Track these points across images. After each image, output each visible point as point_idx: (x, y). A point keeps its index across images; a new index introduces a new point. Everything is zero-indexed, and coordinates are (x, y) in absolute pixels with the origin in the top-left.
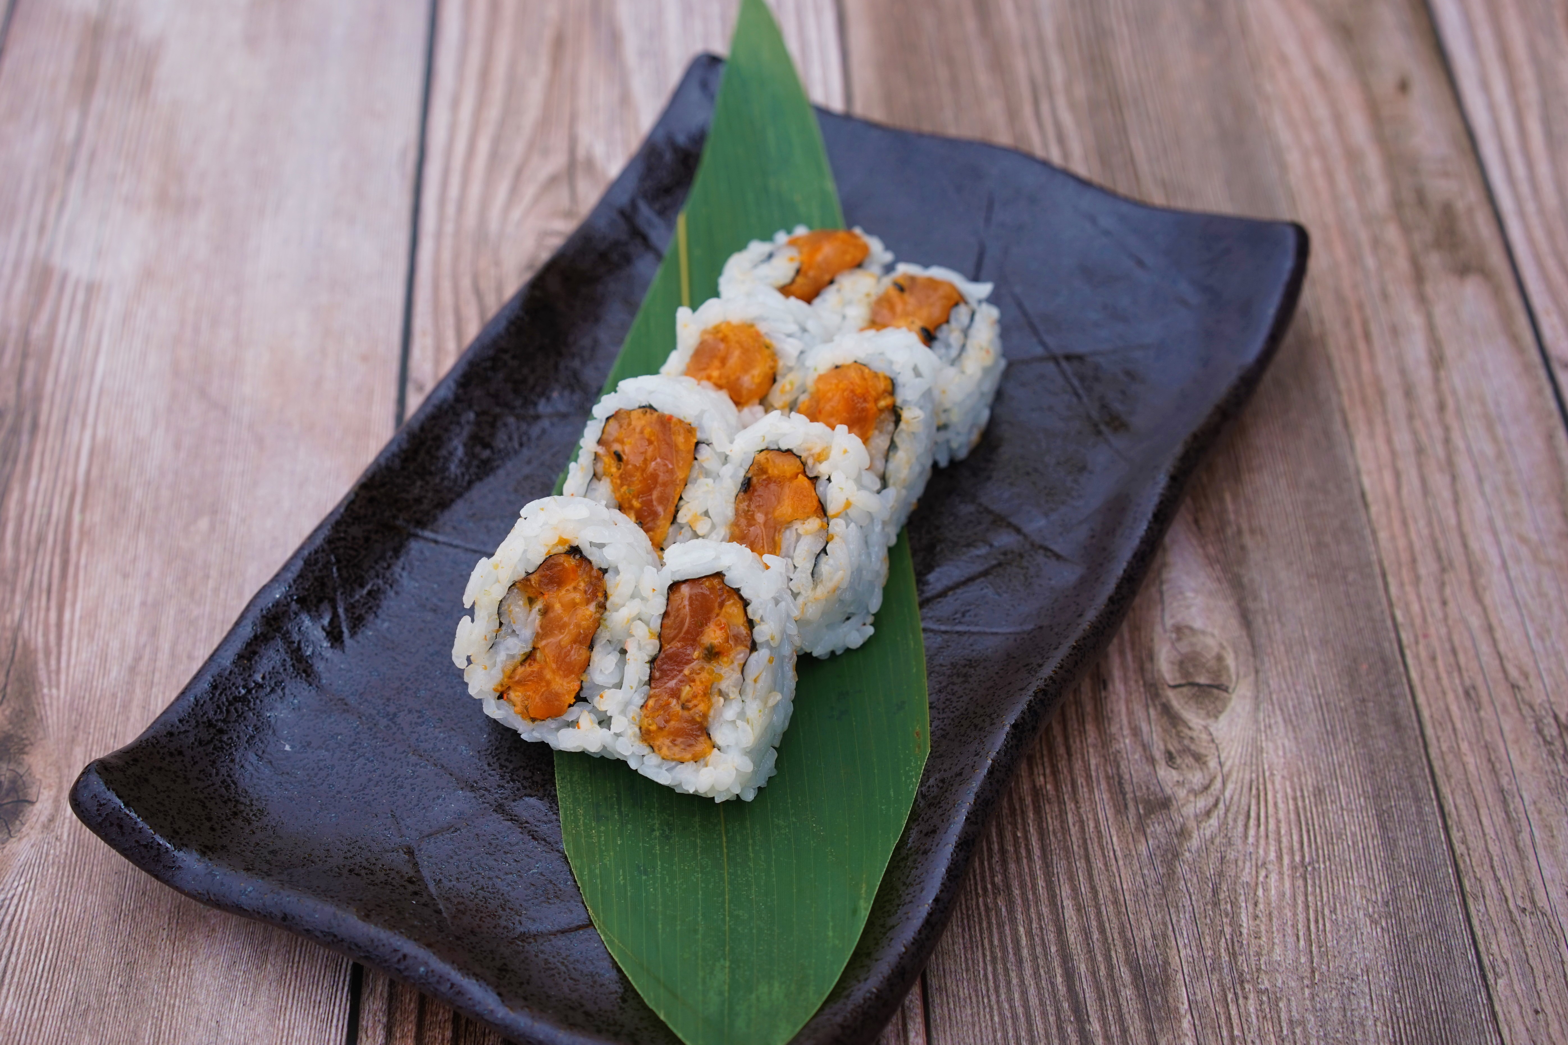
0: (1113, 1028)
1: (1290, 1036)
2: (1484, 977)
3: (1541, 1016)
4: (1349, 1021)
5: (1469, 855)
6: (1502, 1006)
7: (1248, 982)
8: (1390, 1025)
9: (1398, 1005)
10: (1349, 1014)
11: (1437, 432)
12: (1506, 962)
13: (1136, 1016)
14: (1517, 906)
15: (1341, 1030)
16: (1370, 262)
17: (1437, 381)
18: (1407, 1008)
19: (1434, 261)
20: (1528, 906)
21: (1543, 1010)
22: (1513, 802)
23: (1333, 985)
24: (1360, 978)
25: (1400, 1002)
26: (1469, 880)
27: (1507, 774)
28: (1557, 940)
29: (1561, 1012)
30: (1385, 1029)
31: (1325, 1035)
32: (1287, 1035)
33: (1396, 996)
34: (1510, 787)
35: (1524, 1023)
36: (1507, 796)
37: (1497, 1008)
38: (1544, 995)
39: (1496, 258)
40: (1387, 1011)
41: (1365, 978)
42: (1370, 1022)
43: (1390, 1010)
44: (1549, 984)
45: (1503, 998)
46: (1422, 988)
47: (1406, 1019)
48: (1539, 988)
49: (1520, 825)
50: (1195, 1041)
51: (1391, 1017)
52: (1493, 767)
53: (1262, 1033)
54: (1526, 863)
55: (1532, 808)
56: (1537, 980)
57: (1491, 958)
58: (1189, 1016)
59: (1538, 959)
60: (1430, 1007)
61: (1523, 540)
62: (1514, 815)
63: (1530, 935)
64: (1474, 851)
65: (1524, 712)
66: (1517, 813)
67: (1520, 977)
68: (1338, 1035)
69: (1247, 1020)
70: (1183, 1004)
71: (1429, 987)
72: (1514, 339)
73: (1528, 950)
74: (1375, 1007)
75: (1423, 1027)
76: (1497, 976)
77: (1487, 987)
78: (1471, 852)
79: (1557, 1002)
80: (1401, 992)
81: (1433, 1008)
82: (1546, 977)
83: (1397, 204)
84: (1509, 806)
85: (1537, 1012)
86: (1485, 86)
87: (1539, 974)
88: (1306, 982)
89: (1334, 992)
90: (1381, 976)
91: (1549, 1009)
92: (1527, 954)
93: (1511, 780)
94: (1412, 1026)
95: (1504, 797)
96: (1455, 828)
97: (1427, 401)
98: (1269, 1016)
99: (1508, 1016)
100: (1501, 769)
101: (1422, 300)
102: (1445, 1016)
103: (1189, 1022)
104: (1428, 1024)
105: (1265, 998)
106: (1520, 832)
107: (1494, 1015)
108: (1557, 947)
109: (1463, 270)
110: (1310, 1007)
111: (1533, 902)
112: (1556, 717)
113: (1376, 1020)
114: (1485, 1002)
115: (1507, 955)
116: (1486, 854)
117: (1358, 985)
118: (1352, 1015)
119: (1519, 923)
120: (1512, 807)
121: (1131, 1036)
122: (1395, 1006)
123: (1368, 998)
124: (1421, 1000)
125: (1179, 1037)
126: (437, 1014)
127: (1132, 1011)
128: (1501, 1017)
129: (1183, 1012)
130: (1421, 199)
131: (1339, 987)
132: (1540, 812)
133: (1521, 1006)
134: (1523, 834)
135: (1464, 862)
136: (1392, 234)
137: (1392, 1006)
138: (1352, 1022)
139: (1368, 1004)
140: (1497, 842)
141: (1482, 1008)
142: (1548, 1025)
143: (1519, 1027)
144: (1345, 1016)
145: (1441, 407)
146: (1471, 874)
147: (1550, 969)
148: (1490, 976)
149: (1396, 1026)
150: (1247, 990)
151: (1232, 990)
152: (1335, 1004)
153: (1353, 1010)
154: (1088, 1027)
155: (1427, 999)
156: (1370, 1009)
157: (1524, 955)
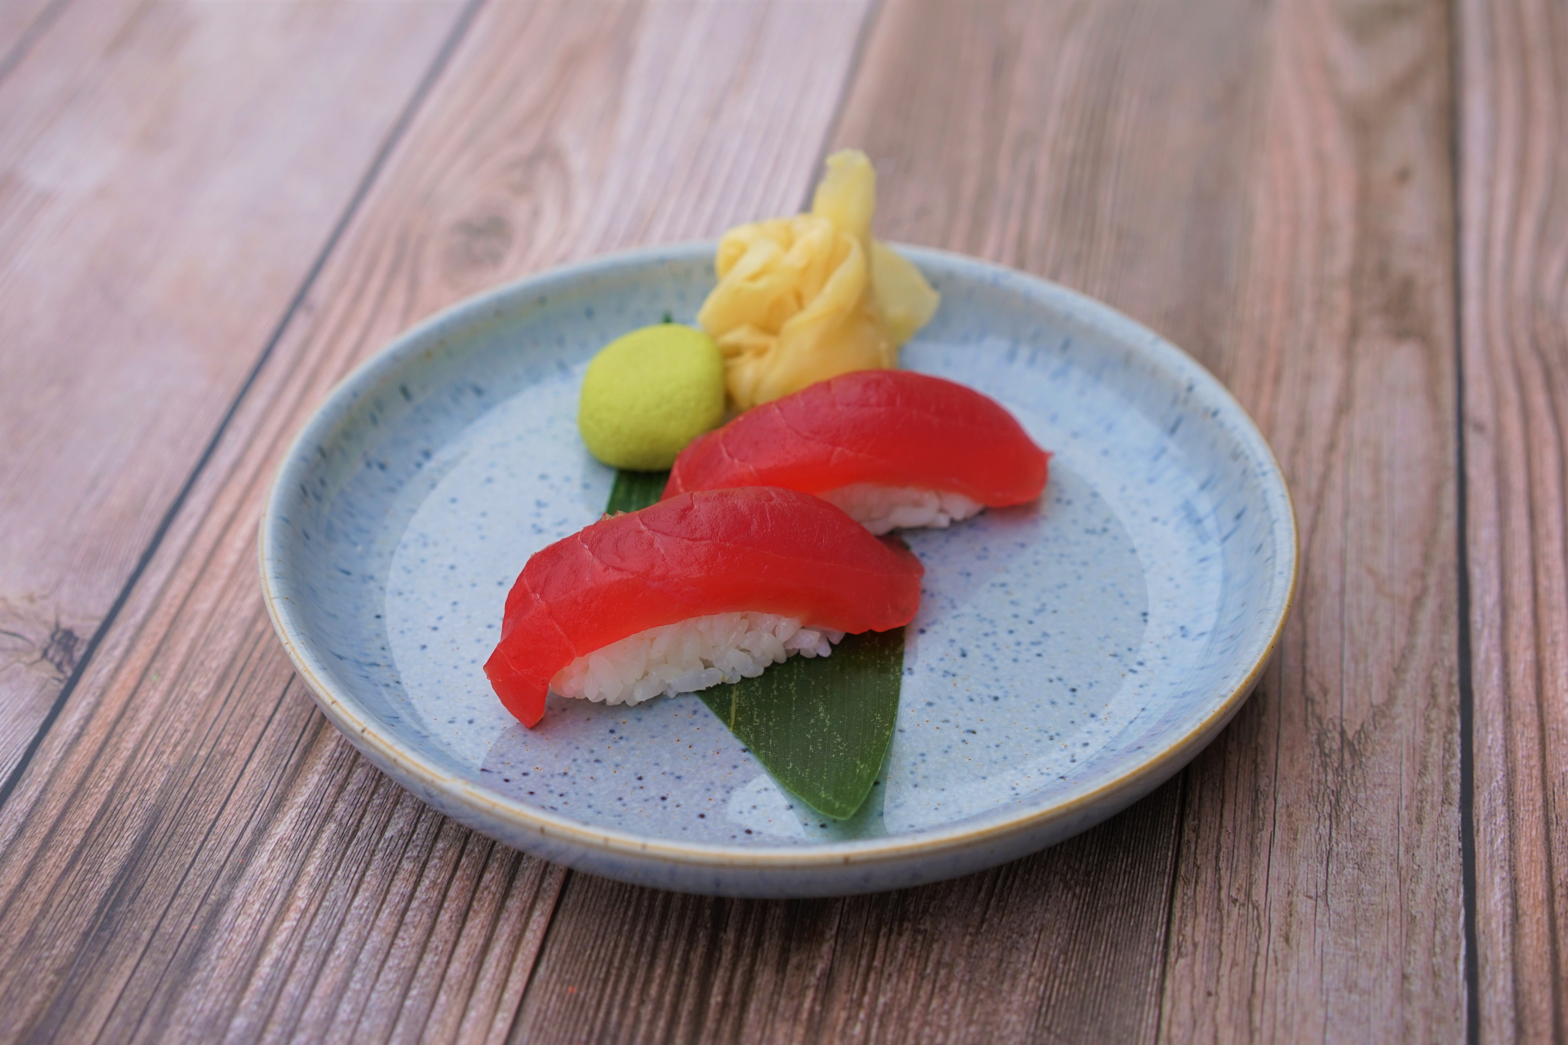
0: (748, 940)
1: (932, 976)
2: (1165, 955)
3: (1212, 999)
4: (1001, 972)
5: (1196, 843)
6: (1174, 983)
7: (909, 920)
8: (1044, 982)
9: (1061, 965)
10: (1004, 965)
11: (1318, 468)
12: (1195, 945)
13: (777, 933)
14: (1229, 896)
15: (989, 978)
16: (1307, 316)
17: (1335, 426)
18: (1069, 970)
19: (1375, 324)
20: (1242, 898)
21: (1217, 993)
22: (1265, 803)
23: (999, 937)
24: (1031, 935)
25: (1064, 963)
26: (1187, 865)
27: (1267, 777)
28: (1260, 933)
29: (1236, 997)
30: (1037, 984)
31: (970, 980)
32: (929, 975)
33: (1062, 958)
34: (1266, 789)
35: (1191, 1002)
36: (1260, 796)
37: (1168, 984)
38: (1224, 981)
39: (1443, 330)
40: (1047, 970)
41: (1036, 936)
42: (1024, 976)
43: (1050, 969)
44: (1234, 971)
45: (1178, 976)
46: (1093, 953)
47: (1064, 979)
48: (1221, 972)
49: (1263, 824)
50: (829, 964)
51: (1049, 975)
52: (1256, 767)
53: (903, 968)
54: (1255, 859)
55: (1283, 811)
56: (1223, 965)
57: (1181, 938)
58: (832, 942)
59: (1232, 947)
60: (1095, 972)
61: (1371, 572)
62: (1261, 813)
63: (1232, 925)
64: (1204, 839)
65: (1310, 724)
66: (1264, 813)
67: (1205, 960)
68: (985, 983)
69: (892, 955)
70: (831, 929)
71: (1101, 955)
72: (1434, 400)
73: (1224, 937)
74: (1035, 964)
75: (1079, 990)
76: (1180, 955)
77: (1165, 964)
78: (1199, 841)
79: (1236, 988)
80: (1069, 954)
81: (1097, 973)
82: (1234, 964)
83: (1356, 272)
84: (1258, 805)
85: (1209, 994)
86: (1490, 184)
87: (1227, 961)
88: (971, 930)
89: (996, 944)
90: (1054, 937)
91: (1224, 994)
92: (1221, 941)
93: (1270, 783)
94: (1068, 987)
95: (1257, 797)
96: (1191, 816)
97: (1318, 439)
98: (917, 954)
99: (1176, 993)
100: (1264, 771)
101: (1349, 355)
102: (1107, 982)
103: (830, 947)
104: (1086, 987)
105: (920, 938)
106: (1260, 830)
107: (1161, 990)
108: (1257, 939)
109: (1401, 335)
110: (965, 953)
111: (1248, 895)
112: (1343, 733)
113: (1031, 975)
114: (1157, 976)
115: (1199, 938)
116: (1215, 844)
117: (1025, 942)
118: (1007, 967)
119: (1225, 912)
120: (1261, 806)
121: (763, 950)
122: (1057, 966)
123: (1031, 954)
124: (1087, 965)
125: (814, 958)
126: (74, 823)
127: (774, 928)
128: (1168, 992)
129: (827, 936)
130: (1383, 271)
131: (1005, 940)
132: (1290, 815)
133: (1194, 987)
134: (1264, 833)
135: (1189, 848)
136: (1341, 298)
137: (1054, 965)
138: (1005, 974)
139: (1029, 960)
140: (1232, 837)
141: (1150, 982)
142: (1216, 1006)
143: (1184, 1006)
144: (999, 966)
145: (1331, 447)
146: (1191, 860)
147: (1240, 958)
148: (1173, 955)
149: (1050, 984)
150: (905, 927)
151: (888, 926)
152: (993, 955)
153: (1009, 963)
154: (722, 934)
155: (1094, 965)
156: (1028, 964)
157: (1217, 942)
